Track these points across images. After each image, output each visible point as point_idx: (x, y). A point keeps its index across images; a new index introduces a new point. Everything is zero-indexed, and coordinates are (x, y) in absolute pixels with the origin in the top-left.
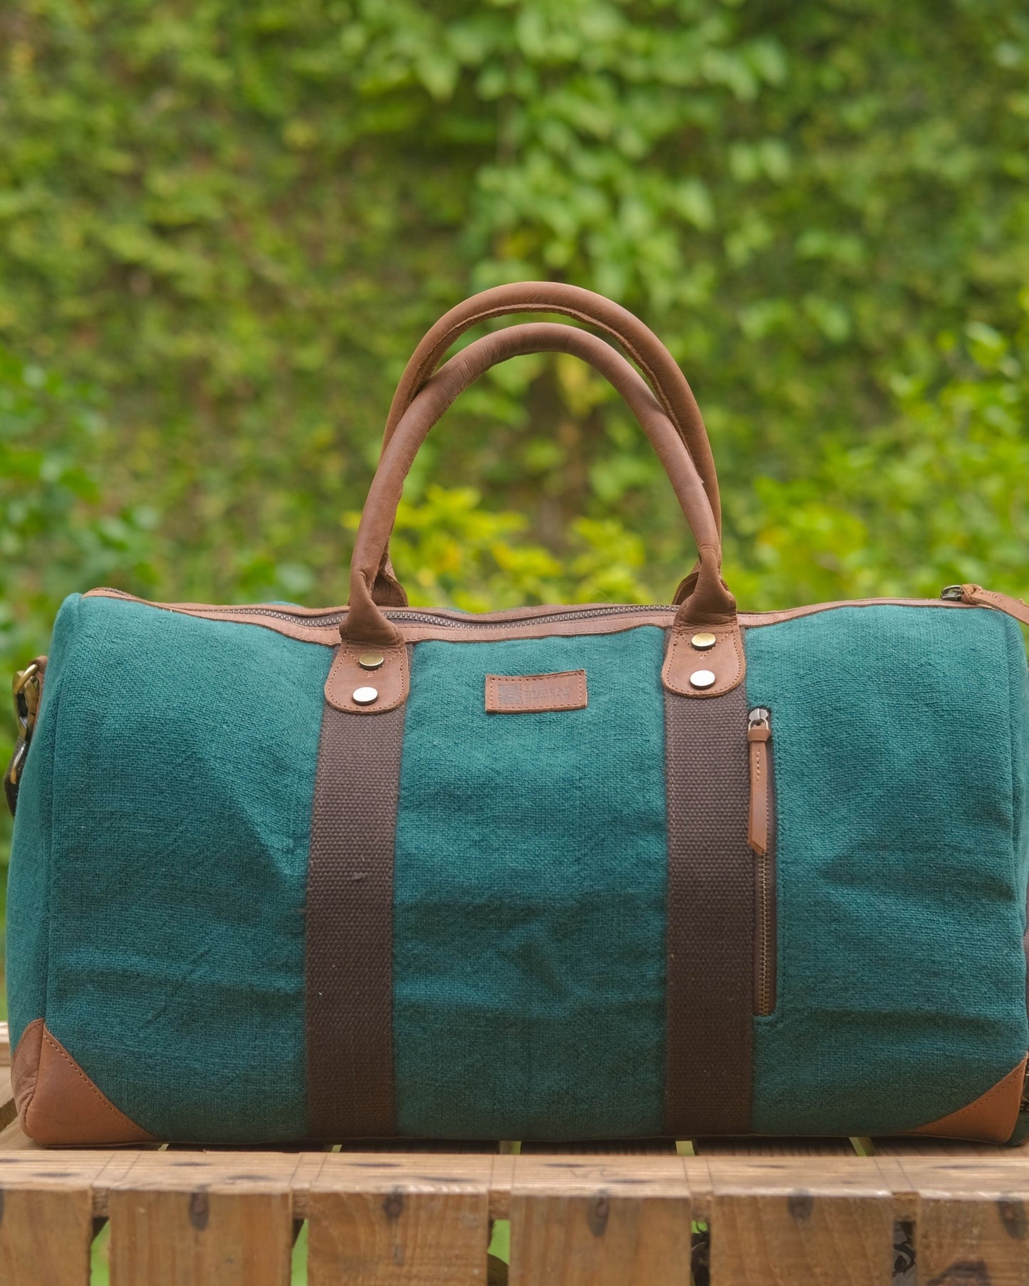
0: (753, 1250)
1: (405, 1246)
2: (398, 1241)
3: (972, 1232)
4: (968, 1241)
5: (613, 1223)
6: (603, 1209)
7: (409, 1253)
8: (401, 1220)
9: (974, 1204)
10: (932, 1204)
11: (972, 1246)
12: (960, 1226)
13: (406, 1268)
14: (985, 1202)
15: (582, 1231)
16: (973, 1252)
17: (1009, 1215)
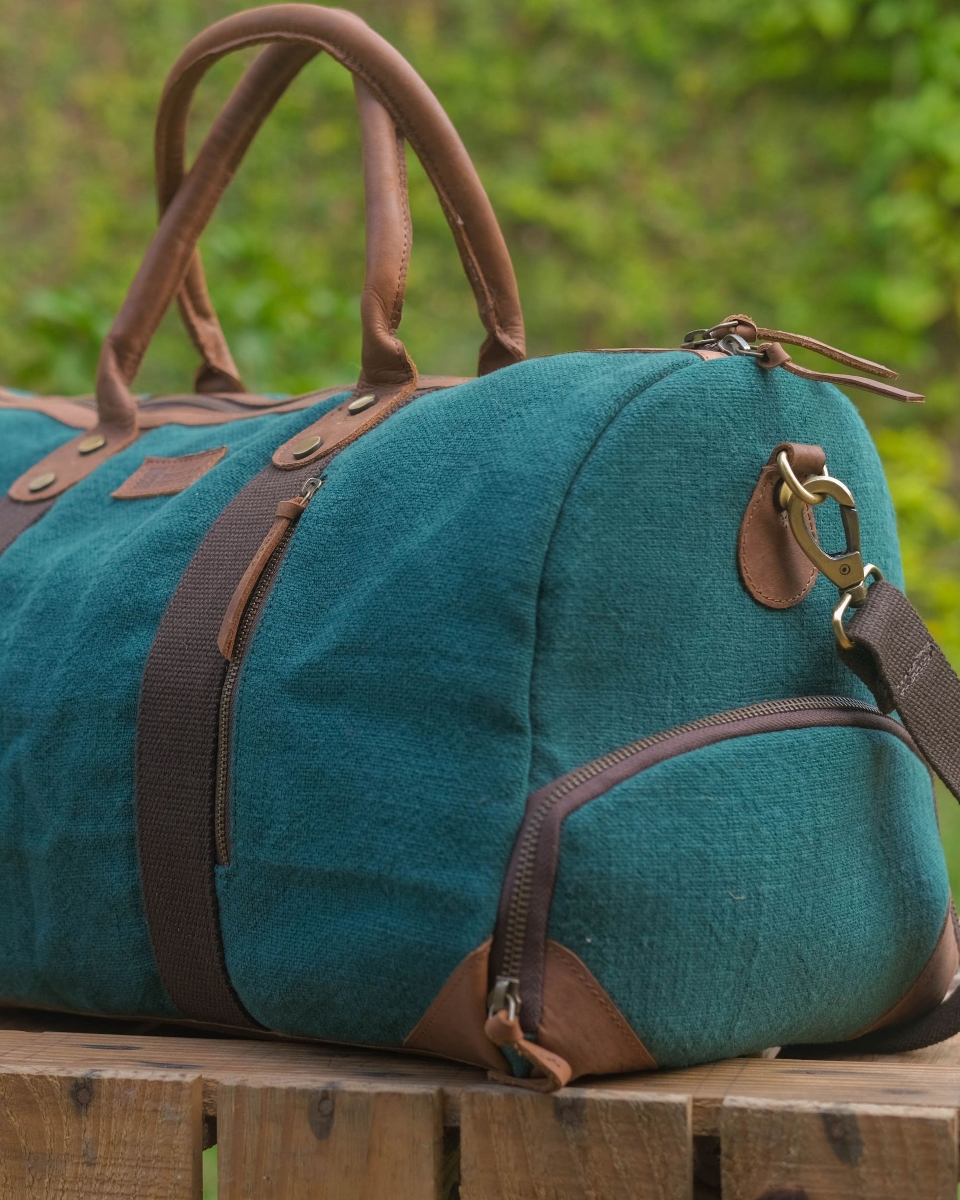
0: (511, 1164)
1: (97, 1143)
2: (88, 1136)
3: (789, 1152)
4: (784, 1164)
5: (340, 1123)
6: (326, 1106)
7: (101, 1151)
8: (91, 1110)
9: (788, 1116)
10: (736, 1114)
11: (788, 1171)
12: (772, 1145)
13: (98, 1170)
14: (807, 1115)
15: (303, 1133)
16: (791, 1179)
17: (837, 1132)
